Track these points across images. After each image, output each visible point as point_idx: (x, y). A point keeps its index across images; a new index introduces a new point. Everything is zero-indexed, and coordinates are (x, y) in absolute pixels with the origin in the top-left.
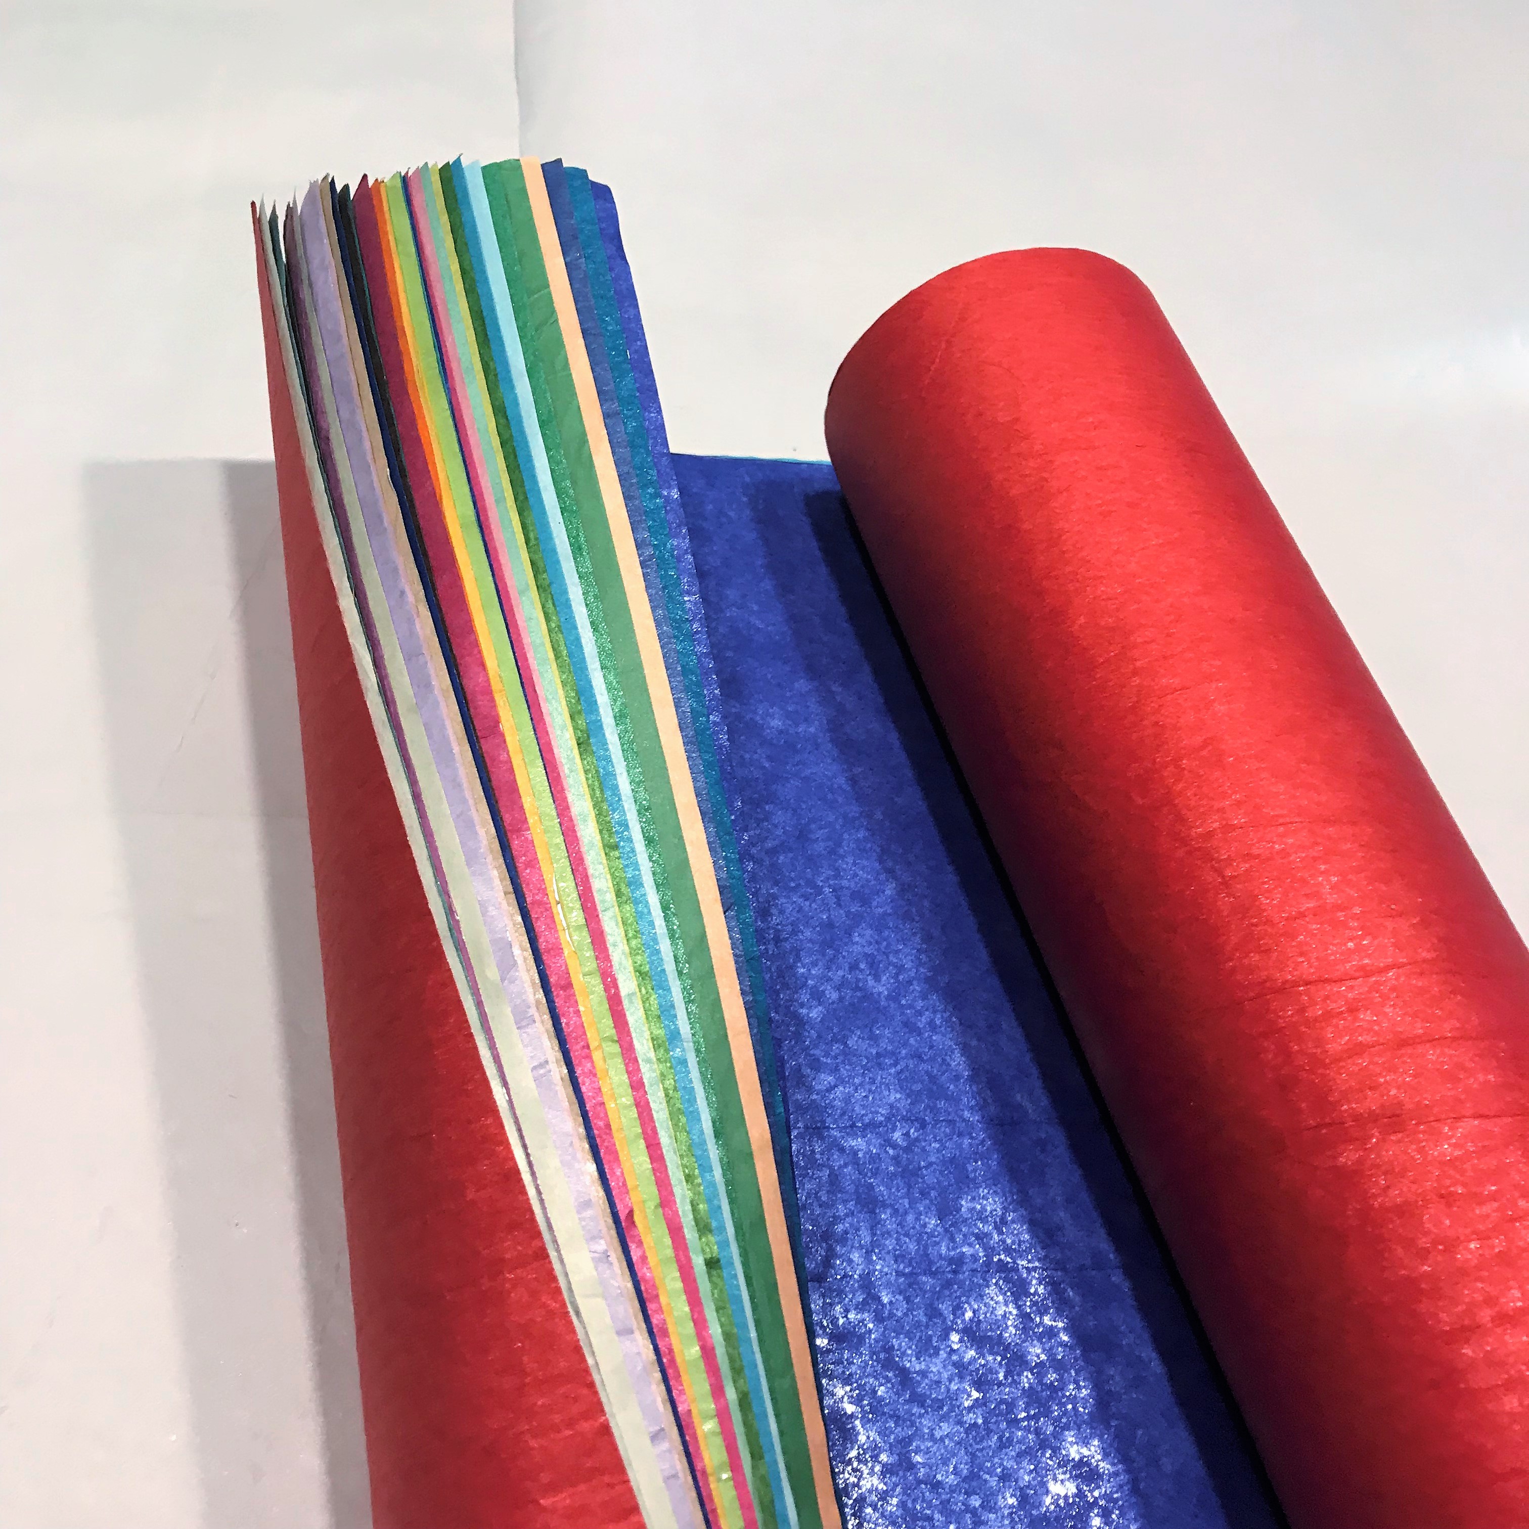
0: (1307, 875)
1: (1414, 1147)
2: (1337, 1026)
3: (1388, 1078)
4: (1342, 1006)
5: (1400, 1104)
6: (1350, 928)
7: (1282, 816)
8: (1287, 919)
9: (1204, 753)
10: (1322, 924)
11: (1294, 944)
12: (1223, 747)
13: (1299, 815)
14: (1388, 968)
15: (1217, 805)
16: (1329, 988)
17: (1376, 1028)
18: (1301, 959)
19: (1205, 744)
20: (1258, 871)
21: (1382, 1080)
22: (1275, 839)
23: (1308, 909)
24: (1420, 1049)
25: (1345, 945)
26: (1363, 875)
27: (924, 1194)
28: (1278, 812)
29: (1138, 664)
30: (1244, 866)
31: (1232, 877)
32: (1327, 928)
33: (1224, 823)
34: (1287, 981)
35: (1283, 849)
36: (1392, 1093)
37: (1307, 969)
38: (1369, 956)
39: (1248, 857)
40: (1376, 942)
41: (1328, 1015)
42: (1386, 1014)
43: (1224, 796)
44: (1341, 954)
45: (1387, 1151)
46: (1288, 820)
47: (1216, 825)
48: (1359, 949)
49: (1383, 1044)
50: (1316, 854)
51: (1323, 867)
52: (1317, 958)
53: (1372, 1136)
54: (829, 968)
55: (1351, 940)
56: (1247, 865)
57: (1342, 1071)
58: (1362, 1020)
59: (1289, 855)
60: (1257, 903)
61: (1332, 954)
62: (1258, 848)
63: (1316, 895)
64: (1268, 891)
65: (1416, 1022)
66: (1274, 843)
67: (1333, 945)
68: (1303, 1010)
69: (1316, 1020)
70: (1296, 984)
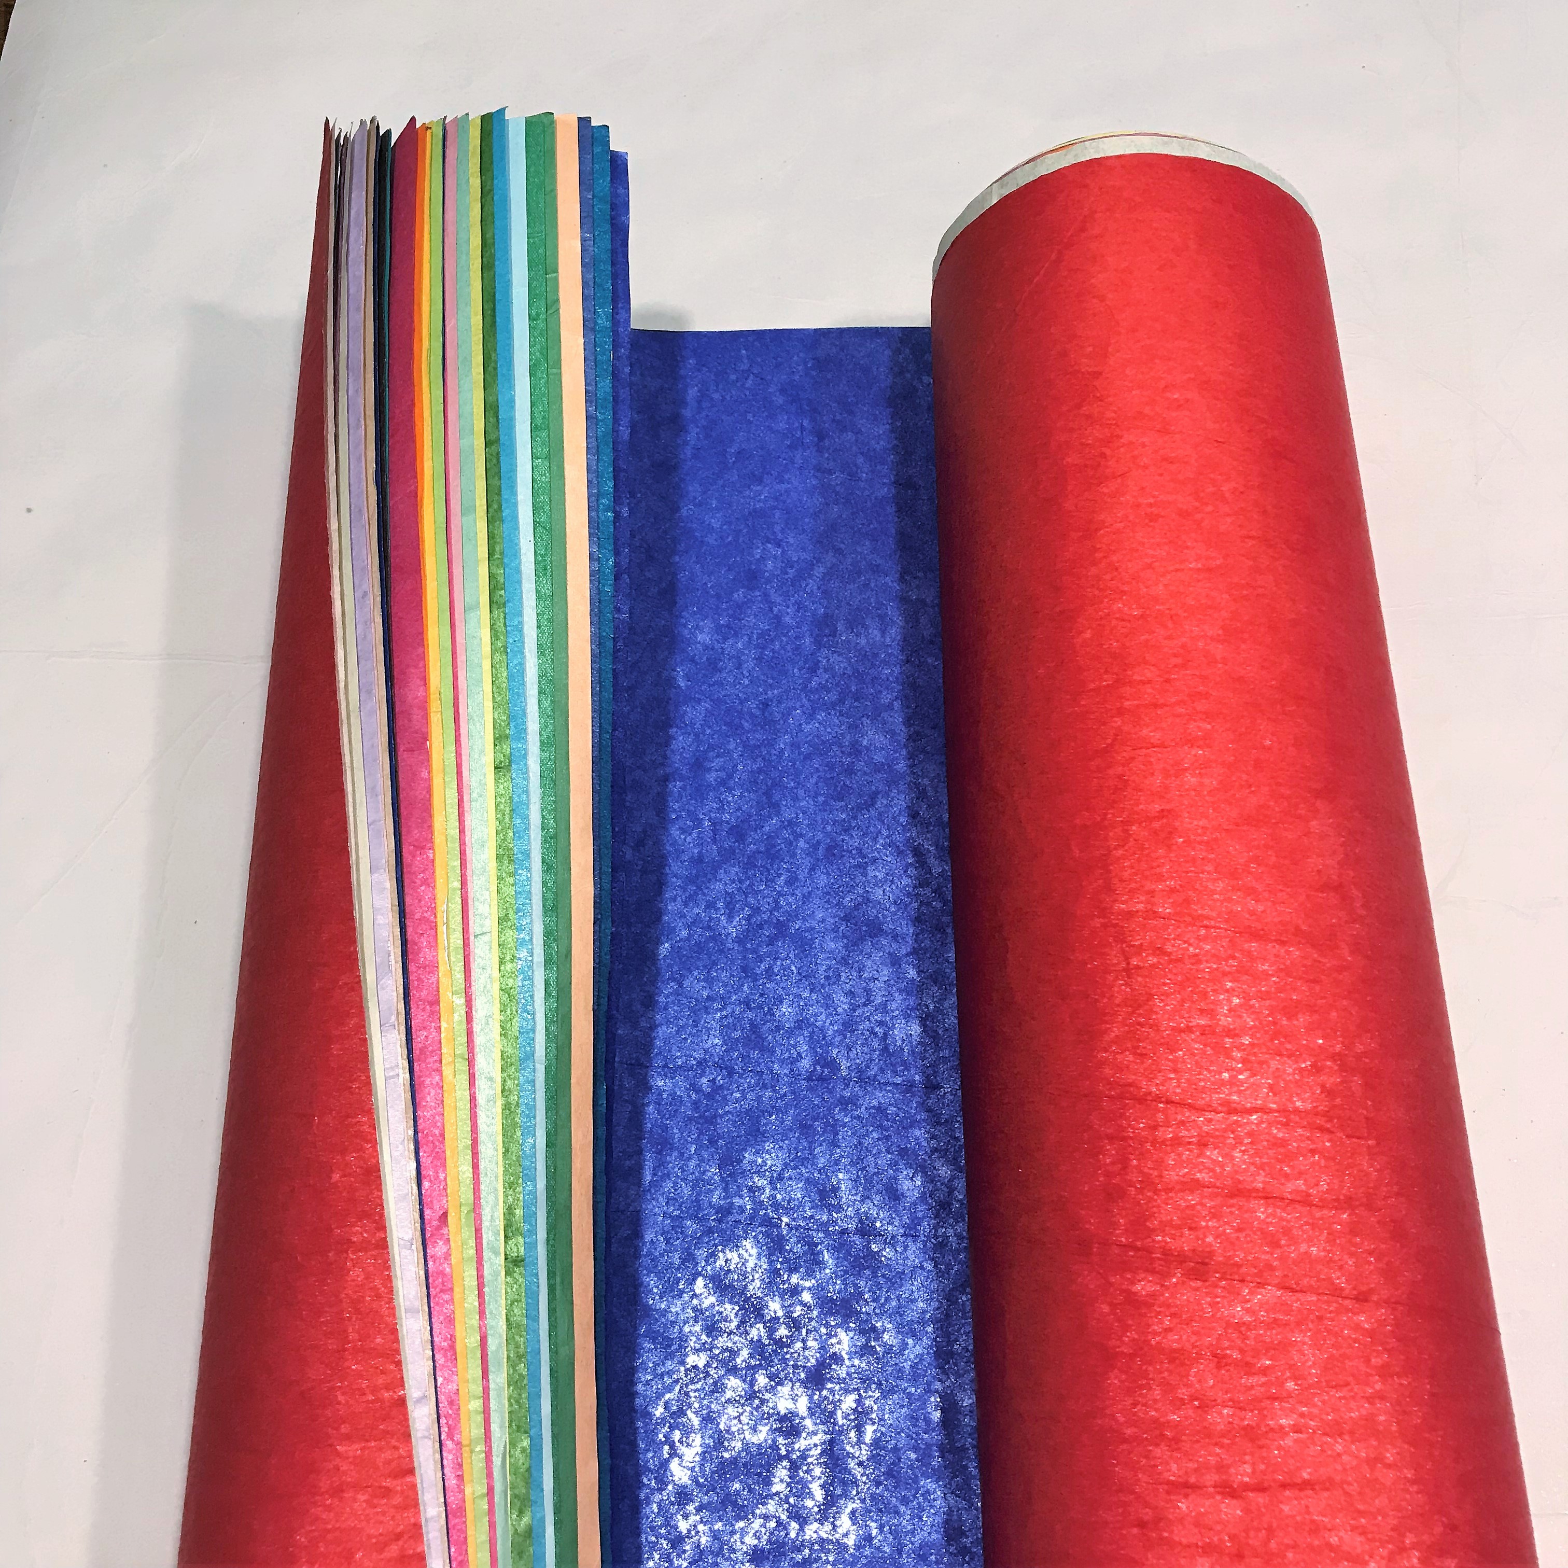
0: (1209, 990)
1: (1209, 1299)
2: (1180, 1155)
3: (1210, 1223)
4: (1193, 1137)
5: (1211, 1254)
6: (1231, 1058)
7: (1208, 918)
8: (1173, 1029)
9: (1156, 825)
10: (1205, 1045)
11: (1171, 1057)
12: (1177, 824)
13: (1227, 921)
14: (1254, 1110)
15: (1149, 886)
16: (1187, 1114)
17: (1218, 1170)
18: (1172, 1076)
19: (1163, 814)
20: (1163, 970)
21: (1204, 1224)
22: (1192, 941)
23: (1198, 1025)
24: (1253, 1204)
25: (1220, 1073)
26: (1267, 1003)
27: (712, 1142)
28: (1206, 912)
29: (1127, 703)
30: (1153, 960)
31: (1138, 967)
32: (1209, 1051)
33: (1149, 907)
34: (1150, 1093)
35: (1196, 955)
36: (1207, 1240)
37: (1174, 1087)
38: (1239, 1092)
39: (1160, 951)
40: (1252, 1080)
41: (1177, 1142)
42: (1233, 1158)
43: (1160, 878)
44: (1213, 1083)
45: (1183, 1295)
46: (1213, 923)
47: (1141, 906)
48: (1233, 1082)
49: (1218, 1188)
50: (1227, 969)
51: (1229, 985)
52: (1188, 1080)
53: (1174, 1275)
55: (1227, 1070)
56: (1155, 960)
57: (1170, 1201)
58: (1209, 1157)
59: (1199, 962)
60: (1150, 1003)
61: (1203, 1080)
62: (1173, 946)
63: (1211, 1013)
64: (1167, 994)
65: (1259, 1174)
66: (1190, 945)
67: (1210, 1071)
68: (1155, 1127)
69: (1163, 1142)
70: (1158, 1099)
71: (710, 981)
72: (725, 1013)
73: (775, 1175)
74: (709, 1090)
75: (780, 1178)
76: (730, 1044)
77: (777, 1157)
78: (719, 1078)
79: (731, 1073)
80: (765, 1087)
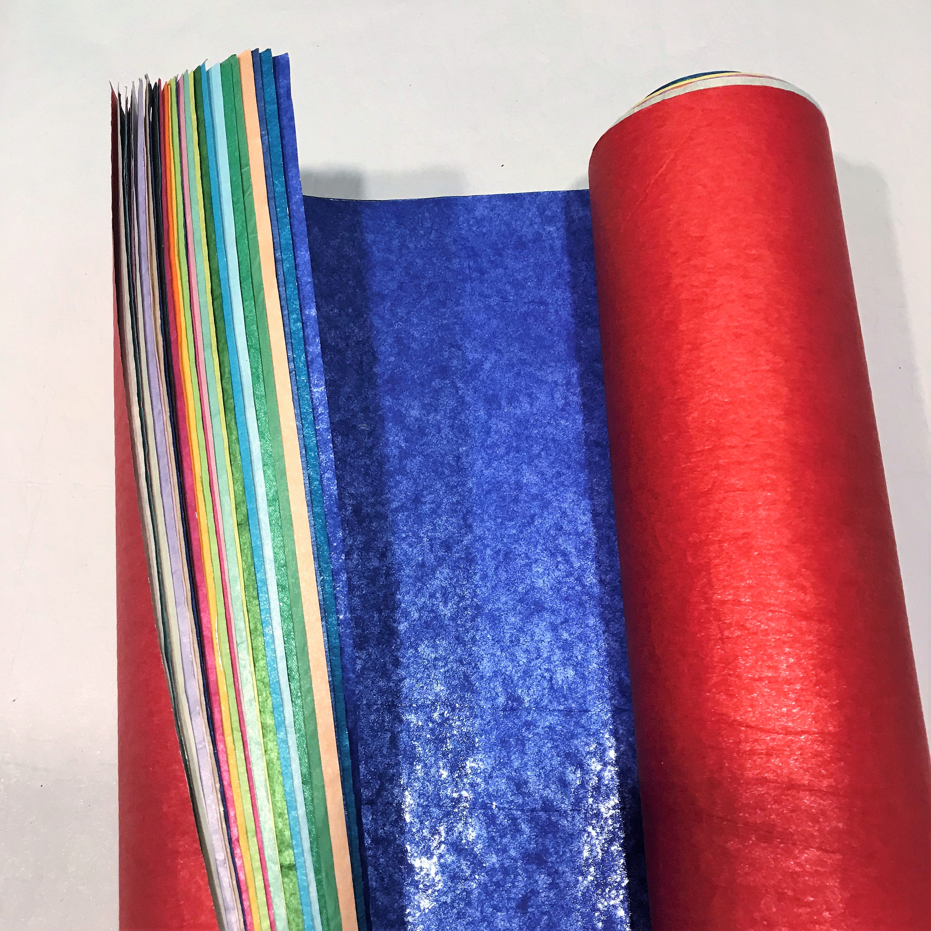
0: (774, 653)
1: (773, 856)
2: (755, 761)
3: (774, 806)
4: (763, 750)
5: (775, 825)
6: (788, 698)
7: (774, 605)
8: (751, 678)
9: (741, 543)
10: (772, 690)
11: (749, 697)
12: (753, 542)
13: (786, 607)
14: (803, 732)
15: (735, 583)
16: (760, 734)
17: (779, 771)
18: (750, 709)
19: (744, 536)
20: (744, 639)
21: (769, 806)
22: (763, 621)
23: (767, 677)
24: (802, 794)
25: (781, 708)
26: (812, 662)
27: (445, 755)
28: (773, 601)
30: (738, 633)
31: (728, 638)
32: (774, 694)
33: (736, 597)
34: (736, 720)
35: (766, 630)
36: (772, 817)
37: (751, 717)
38: (793, 721)
39: (743, 627)
40: (801, 713)
41: (752, 752)
42: (789, 764)
43: (742, 579)
44: (777, 715)
45: (756, 851)
46: (777, 609)
47: (730, 597)
48: (788, 714)
49: (779, 783)
50: (786, 639)
51: (787, 650)
52: (761, 713)
53: (751, 839)
54: (416, 597)
55: (786, 706)
56: (739, 633)
57: (748, 791)
58: (773, 763)
59: (768, 634)
60: (736, 661)
61: (770, 713)
62: (751, 624)
63: (775, 669)
64: (747, 656)
65: (805, 775)
66: (762, 623)
67: (774, 707)
68: (739, 743)
69: (745, 752)
70: (741, 724)
71: (435, 647)
72: (446, 668)
73: (487, 775)
74: (439, 721)
75: (490, 777)
76: (452, 689)
77: (487, 763)
78: (446, 712)
79: (453, 709)
80: (476, 716)
